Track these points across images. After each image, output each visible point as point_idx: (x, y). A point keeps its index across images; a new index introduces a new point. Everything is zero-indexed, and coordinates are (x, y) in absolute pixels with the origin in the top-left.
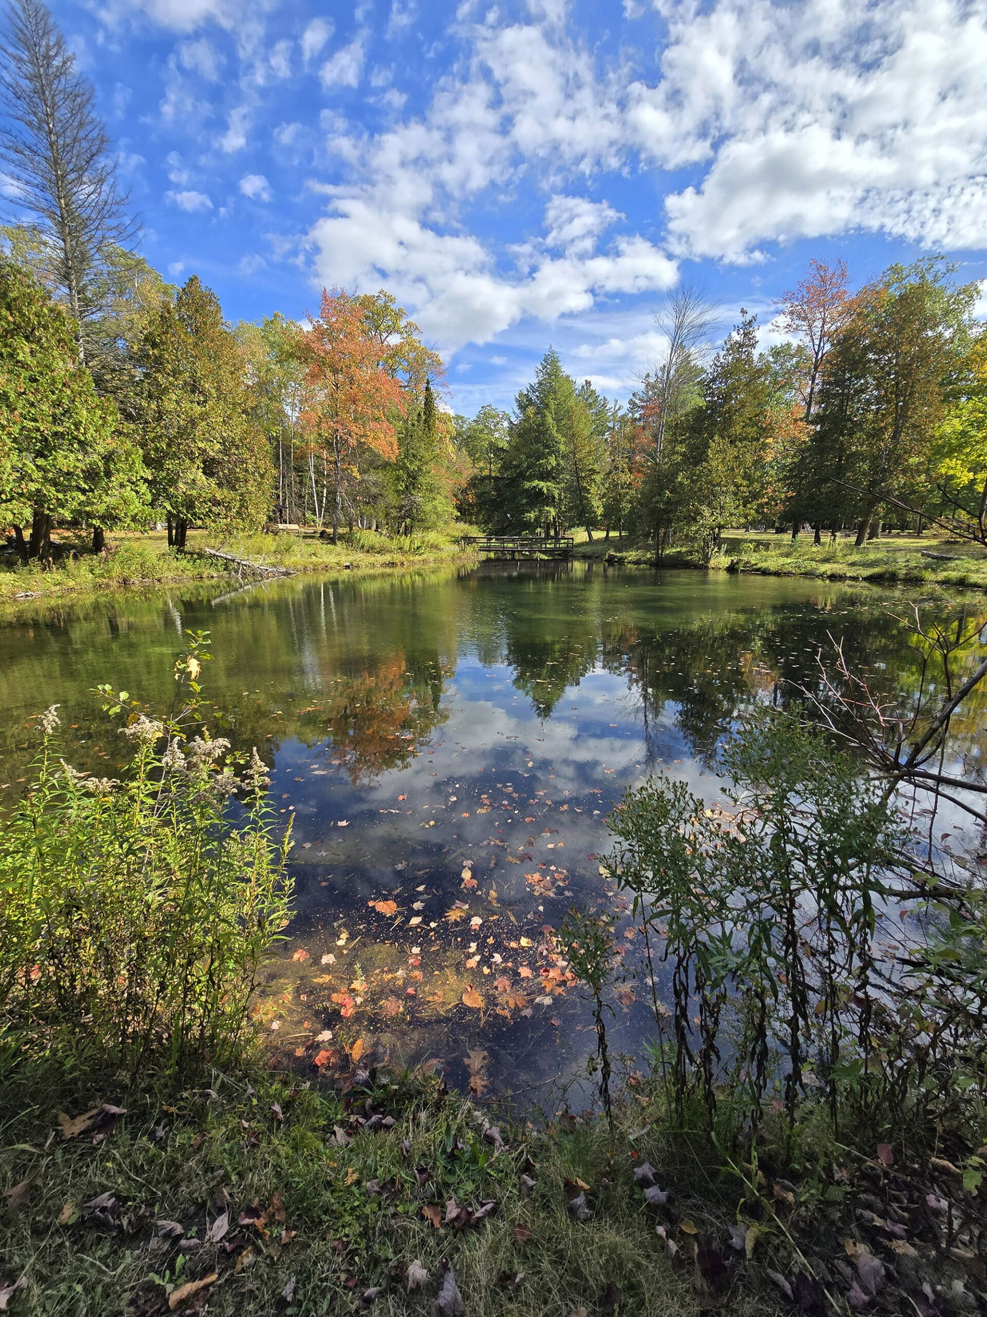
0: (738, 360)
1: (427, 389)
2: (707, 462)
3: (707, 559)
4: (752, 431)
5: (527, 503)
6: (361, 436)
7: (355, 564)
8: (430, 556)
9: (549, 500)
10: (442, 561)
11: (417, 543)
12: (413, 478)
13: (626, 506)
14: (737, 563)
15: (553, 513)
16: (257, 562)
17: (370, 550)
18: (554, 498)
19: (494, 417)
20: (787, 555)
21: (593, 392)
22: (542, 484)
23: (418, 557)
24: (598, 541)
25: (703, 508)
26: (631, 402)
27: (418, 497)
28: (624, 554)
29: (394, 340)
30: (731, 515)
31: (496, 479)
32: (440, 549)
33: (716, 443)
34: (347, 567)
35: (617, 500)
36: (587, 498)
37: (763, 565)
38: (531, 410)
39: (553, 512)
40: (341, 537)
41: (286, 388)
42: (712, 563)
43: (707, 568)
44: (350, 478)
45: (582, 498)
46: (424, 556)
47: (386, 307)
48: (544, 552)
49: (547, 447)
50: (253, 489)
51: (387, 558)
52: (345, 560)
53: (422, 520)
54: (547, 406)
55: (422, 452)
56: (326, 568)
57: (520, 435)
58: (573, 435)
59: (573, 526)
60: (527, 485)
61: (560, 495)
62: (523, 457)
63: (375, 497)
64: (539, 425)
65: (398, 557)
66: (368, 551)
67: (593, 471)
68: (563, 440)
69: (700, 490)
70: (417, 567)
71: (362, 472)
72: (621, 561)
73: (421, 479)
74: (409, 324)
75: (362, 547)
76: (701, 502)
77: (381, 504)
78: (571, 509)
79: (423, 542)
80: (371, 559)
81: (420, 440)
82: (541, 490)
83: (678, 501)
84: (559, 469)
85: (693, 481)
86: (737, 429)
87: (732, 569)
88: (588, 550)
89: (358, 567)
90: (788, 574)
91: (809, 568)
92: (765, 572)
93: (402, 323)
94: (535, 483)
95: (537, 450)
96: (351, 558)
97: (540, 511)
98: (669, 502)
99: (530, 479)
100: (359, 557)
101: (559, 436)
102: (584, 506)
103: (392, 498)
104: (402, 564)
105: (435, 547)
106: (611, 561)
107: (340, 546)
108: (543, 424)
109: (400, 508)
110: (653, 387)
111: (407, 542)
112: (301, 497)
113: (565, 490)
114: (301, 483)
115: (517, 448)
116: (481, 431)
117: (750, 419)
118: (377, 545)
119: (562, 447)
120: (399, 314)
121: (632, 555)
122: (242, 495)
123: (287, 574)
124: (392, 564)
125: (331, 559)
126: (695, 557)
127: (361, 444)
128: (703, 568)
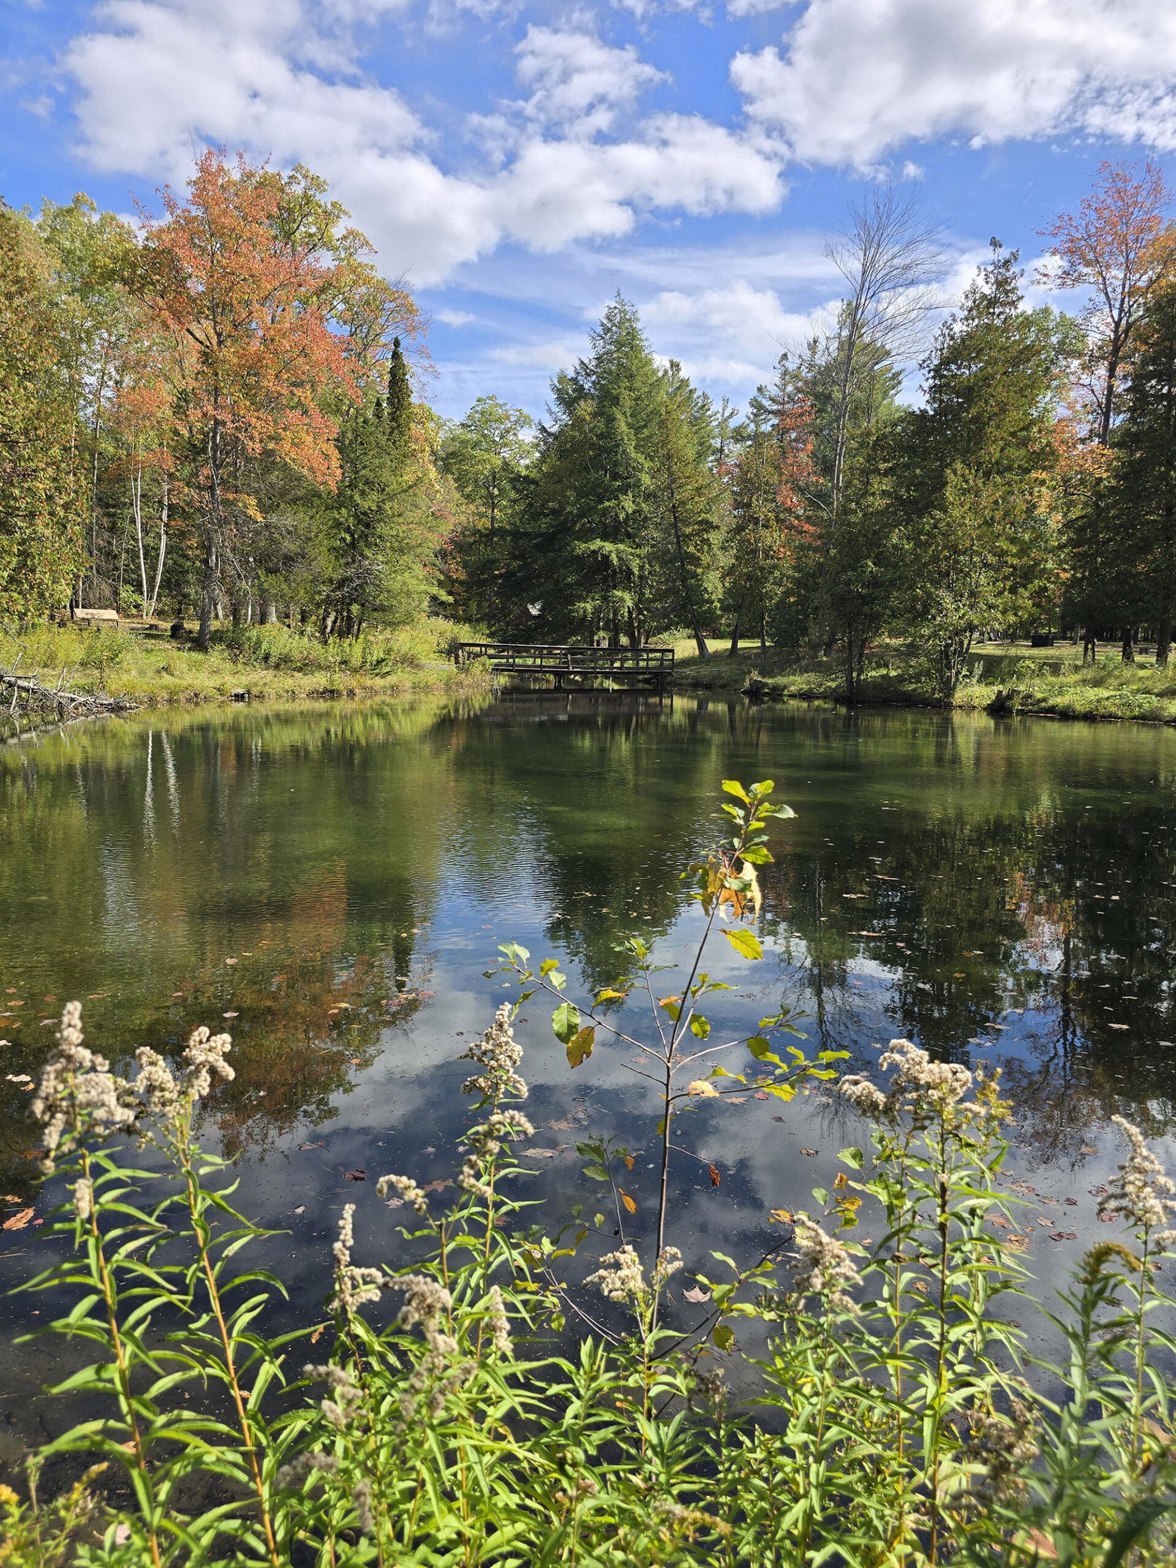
0: (989, 327)
1: (396, 356)
2: (944, 510)
3: (948, 689)
4: (1017, 454)
5: (578, 583)
6: (271, 438)
7: (255, 691)
8: (402, 677)
9: (623, 577)
10: (427, 689)
11: (377, 653)
12: (366, 521)
13: (774, 591)
14: (1010, 697)
15: (630, 603)
16: (52, 683)
17: (282, 663)
18: (630, 572)
19: (499, 420)
20: (1097, 683)
21: (684, 383)
22: (608, 546)
23: (379, 682)
24: (717, 655)
25: (941, 592)
26: (756, 404)
27: (377, 561)
28: (780, 680)
29: (325, 261)
30: (991, 607)
31: (516, 534)
32: (418, 666)
33: (957, 474)
34: (239, 697)
35: (756, 579)
36: (695, 575)
37: (1059, 701)
38: (586, 408)
39: (628, 599)
40: (218, 637)
41: (89, 341)
42: (959, 696)
43: (949, 707)
44: (244, 521)
45: (685, 575)
46: (391, 679)
47: (308, 199)
48: (617, 676)
49: (615, 476)
50: (48, 532)
51: (320, 680)
52: (236, 683)
53: (382, 609)
54: (616, 401)
55: (386, 476)
56: (196, 699)
57: (563, 454)
58: (669, 457)
59: (667, 628)
60: (582, 548)
61: (641, 568)
62: (571, 494)
63: (289, 560)
64: (601, 436)
65: (342, 680)
66: (277, 667)
67: (708, 526)
68: (647, 464)
69: (935, 559)
70: (378, 699)
71: (264, 509)
72: (777, 694)
73: (381, 529)
74: (351, 234)
75: (266, 658)
76: (936, 584)
77: (301, 572)
78: (660, 596)
79: (388, 651)
80: (289, 681)
81: (383, 451)
82: (606, 558)
83: (892, 582)
84: (639, 519)
85: (919, 544)
86: (992, 451)
87: (998, 709)
88: (705, 672)
89: (261, 697)
90: (1109, 718)
91: (1146, 706)
92: (1066, 715)
93: (337, 231)
94: (598, 543)
95: (598, 484)
96: (245, 680)
97: (605, 599)
98: (875, 582)
99: (587, 535)
100: (258, 677)
101: (641, 458)
102: (690, 590)
103: (325, 564)
104: (351, 693)
105: (410, 661)
106: (755, 693)
107: (217, 656)
108: (609, 433)
109: (343, 582)
110: (796, 377)
111: (358, 649)
112: (111, 556)
113: (650, 558)
114: (113, 529)
115: (555, 477)
116: (476, 445)
117: (1013, 434)
118: (296, 655)
119: (646, 479)
120: (330, 216)
121: (797, 682)
122: (22, 542)
123: (117, 709)
124: (331, 694)
125: (204, 681)
126: (928, 687)
127: (267, 453)
128: (943, 706)
